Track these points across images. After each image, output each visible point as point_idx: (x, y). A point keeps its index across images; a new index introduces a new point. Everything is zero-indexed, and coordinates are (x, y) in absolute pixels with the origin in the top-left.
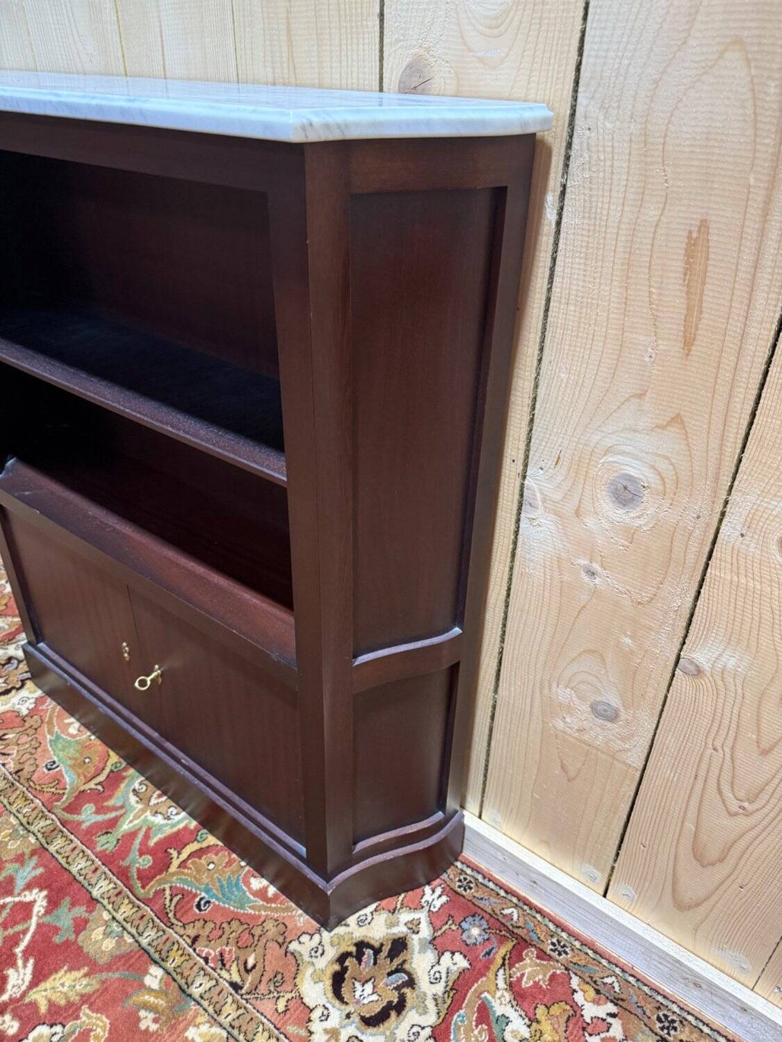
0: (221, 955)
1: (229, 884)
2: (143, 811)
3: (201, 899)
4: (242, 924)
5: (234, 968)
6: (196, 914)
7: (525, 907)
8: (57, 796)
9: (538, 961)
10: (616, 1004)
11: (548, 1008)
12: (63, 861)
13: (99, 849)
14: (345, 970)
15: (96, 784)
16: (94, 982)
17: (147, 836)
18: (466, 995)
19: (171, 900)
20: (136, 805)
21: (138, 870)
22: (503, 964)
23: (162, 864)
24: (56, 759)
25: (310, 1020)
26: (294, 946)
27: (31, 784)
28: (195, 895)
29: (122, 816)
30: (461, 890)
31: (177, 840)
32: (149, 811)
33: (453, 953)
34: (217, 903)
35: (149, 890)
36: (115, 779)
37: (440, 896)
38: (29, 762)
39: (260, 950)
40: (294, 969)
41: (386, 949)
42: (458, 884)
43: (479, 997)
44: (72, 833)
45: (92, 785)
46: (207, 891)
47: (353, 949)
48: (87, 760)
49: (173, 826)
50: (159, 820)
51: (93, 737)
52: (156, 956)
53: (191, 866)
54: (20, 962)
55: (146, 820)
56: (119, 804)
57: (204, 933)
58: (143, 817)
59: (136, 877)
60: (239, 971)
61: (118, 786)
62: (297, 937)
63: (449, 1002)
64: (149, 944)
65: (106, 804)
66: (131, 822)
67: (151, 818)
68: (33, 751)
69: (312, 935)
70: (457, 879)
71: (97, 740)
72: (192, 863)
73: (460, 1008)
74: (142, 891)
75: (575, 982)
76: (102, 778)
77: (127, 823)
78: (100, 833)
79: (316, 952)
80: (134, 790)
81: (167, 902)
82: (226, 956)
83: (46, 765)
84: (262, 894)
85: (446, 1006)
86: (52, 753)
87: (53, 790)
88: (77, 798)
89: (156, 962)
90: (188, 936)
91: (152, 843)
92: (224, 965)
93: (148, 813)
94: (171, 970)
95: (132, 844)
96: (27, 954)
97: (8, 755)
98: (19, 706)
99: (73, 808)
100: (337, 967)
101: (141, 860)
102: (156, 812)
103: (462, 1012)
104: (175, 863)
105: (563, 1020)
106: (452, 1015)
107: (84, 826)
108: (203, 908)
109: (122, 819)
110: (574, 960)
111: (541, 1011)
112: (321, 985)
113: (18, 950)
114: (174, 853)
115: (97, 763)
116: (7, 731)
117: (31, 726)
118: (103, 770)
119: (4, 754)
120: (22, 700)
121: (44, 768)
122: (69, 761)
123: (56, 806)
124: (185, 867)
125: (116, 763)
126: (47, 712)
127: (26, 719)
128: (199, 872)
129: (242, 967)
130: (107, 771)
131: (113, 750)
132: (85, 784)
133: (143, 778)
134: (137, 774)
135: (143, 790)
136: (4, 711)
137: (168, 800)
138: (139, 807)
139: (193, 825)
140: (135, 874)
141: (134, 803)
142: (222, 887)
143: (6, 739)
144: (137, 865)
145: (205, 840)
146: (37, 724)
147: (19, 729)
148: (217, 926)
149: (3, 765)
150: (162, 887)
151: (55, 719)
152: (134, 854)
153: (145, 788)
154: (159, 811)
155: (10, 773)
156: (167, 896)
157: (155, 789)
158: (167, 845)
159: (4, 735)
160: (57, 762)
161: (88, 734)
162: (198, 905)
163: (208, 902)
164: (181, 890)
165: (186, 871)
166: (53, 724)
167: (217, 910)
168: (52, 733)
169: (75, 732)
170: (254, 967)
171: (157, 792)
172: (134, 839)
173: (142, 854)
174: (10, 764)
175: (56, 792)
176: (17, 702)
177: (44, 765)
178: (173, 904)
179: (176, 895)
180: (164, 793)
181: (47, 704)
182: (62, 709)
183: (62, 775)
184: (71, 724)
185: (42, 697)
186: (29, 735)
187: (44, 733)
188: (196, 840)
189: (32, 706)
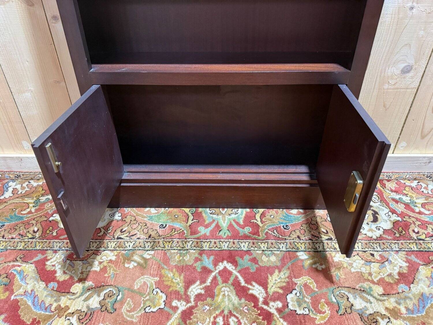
0: (312, 235)
1: (285, 217)
2: (224, 217)
3: (283, 226)
5: (322, 236)
6: (288, 231)
8: (181, 234)
9: (389, 182)
10: (416, 180)
11: (405, 190)
12: (216, 249)
13: (225, 237)
15: (192, 220)
16: (285, 271)
18: (385, 200)
19: (274, 233)
20: (219, 217)
21: (250, 233)
22: (383, 188)
23: (255, 226)
24: (161, 224)
27: (163, 236)
28: (280, 227)
29: (218, 223)
31: (250, 217)
32: (226, 216)
34: (290, 224)
35: (262, 235)
36: (198, 216)
38: (150, 231)
39: (321, 226)
43: (389, 198)
44: (207, 239)
45: (190, 222)
46: (282, 223)
48: (176, 216)
49: (241, 215)
50: (233, 216)
51: (167, 209)
52: (294, 250)
53: (265, 221)
54: (249, 286)
55: (229, 219)
56: (211, 220)
57: (298, 234)
58: (226, 219)
59: (252, 235)
61: (202, 216)
62: (327, 217)
63: (384, 204)
64: (287, 249)
65: (206, 223)
67: (230, 217)
68: (146, 227)
71: (170, 208)
73: (389, 203)
74: (261, 237)
75: (402, 181)
76: (191, 217)
77: (223, 223)
78: (218, 233)
80: (211, 213)
81: (274, 234)
82: (315, 234)
83: (160, 228)
84: (299, 213)
85: (385, 205)
86: (156, 223)
87: (175, 233)
88: (191, 229)
89: (297, 251)
90: (295, 238)
91: (242, 223)
92: (318, 237)
93: (227, 216)
94: (304, 250)
95: (235, 228)
96: (247, 282)
97: (135, 234)
98: (113, 218)
99: (194, 232)
101: (245, 230)
103: (390, 204)
104: (259, 223)
105: (411, 190)
106: (389, 206)
107: (208, 234)
108: (288, 228)
109: (219, 224)
110: (395, 177)
111: (404, 192)
113: (243, 283)
114: (255, 221)
115: (182, 215)
116: (121, 228)
117: (131, 220)
118: (188, 215)
119: (133, 235)
120: (110, 215)
121: (160, 229)
122: (169, 221)
123: (186, 236)
124: (264, 222)
125: (190, 210)
126: (131, 213)
127: (124, 220)
128: (271, 220)
129: (324, 234)
130: (190, 214)
131: (182, 208)
132: (187, 223)
133: (209, 209)
134: (204, 209)
135: (214, 212)
136: (107, 223)
137: (228, 209)
138: (220, 217)
139: (248, 210)
140: (250, 234)
141: (217, 217)
142: (284, 219)
143: (125, 231)
144: (247, 232)
145: (259, 211)
146: (133, 218)
147: (126, 224)
148: (300, 229)
149: (138, 238)
150: (265, 232)
151: (139, 213)
152: (240, 230)
153: (213, 211)
154: (230, 214)
155: (146, 239)
156: (271, 233)
157: (219, 209)
158: (248, 220)
159: (122, 230)
160: (164, 224)
161: (163, 209)
162: (285, 229)
163: (287, 226)
164: (273, 228)
165: (266, 223)
166: (141, 215)
167: (293, 226)
168: (145, 217)
169: (156, 211)
170: (327, 231)
171: (221, 209)
172: (233, 226)
173: (243, 228)
174: (141, 237)
175: (179, 232)
176: (109, 217)
177: (159, 228)
178: (277, 234)
179: (274, 231)
180: (223, 208)
181: (126, 210)
182: (137, 208)
183: (172, 226)
184: (149, 210)
185: (120, 209)
186: (135, 224)
187: (141, 219)
188: (256, 213)
189: (120, 215)
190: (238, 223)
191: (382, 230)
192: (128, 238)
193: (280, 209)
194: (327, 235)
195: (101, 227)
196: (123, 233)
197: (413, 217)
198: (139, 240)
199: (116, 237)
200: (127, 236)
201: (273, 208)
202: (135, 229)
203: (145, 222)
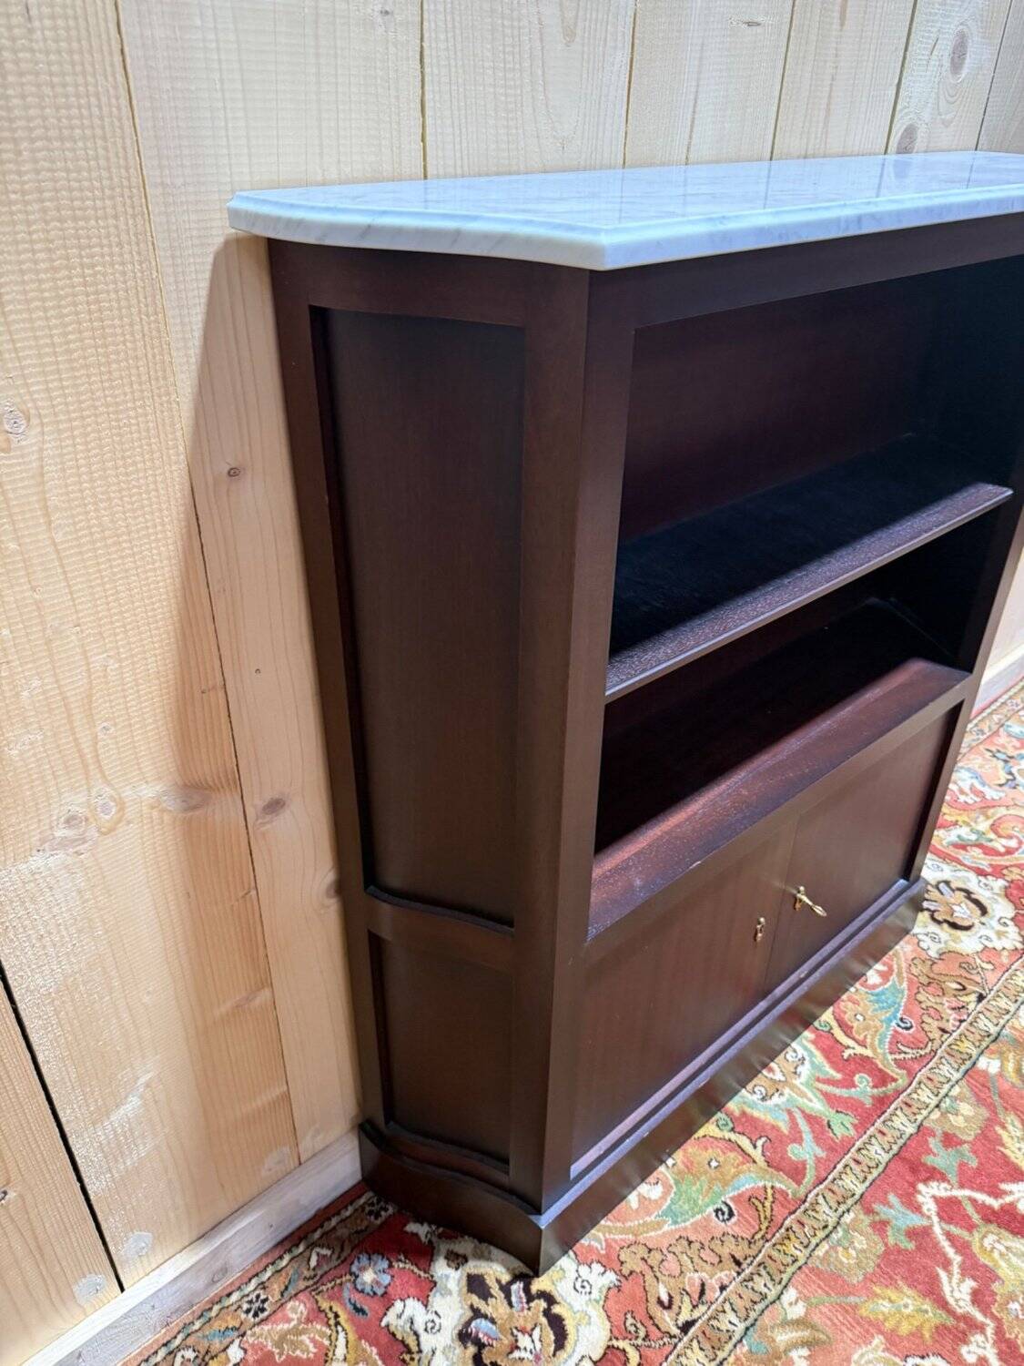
0: (953, 1009)
1: (877, 1001)
2: (793, 1087)
3: (898, 1026)
4: (919, 992)
5: (965, 999)
6: (917, 1031)
8: (780, 1198)
12: (875, 1173)
13: (852, 1132)
14: (945, 921)
15: (755, 1147)
16: (1009, 1119)
17: (830, 1082)
19: (905, 1053)
20: (787, 1096)
21: (875, 1086)
23: (864, 1063)
24: (711, 1209)
25: (995, 949)
26: (933, 953)
27: (758, 1236)
28: (896, 1031)
29: (803, 1112)
31: (831, 1050)
32: (794, 1081)
34: (901, 1012)
35: (897, 1074)
36: (746, 1124)
38: (718, 1249)
39: (942, 978)
40: (954, 955)
44: (835, 1168)
45: (757, 1154)
46: (890, 1020)
48: (714, 1164)
49: (811, 1054)
50: (805, 1070)
51: (670, 1162)
52: (968, 1064)
53: (862, 1037)
54: (1008, 1199)
55: (807, 1084)
56: (786, 1117)
57: (935, 1024)
58: (804, 1088)
59: (884, 1089)
60: (966, 995)
61: (759, 1120)
62: (924, 951)
64: (958, 1070)
65: (786, 1132)
66: (811, 1101)
67: (803, 1079)
68: (696, 1246)
69: (920, 941)
71: (674, 1156)
72: (860, 1034)
74: (900, 1080)
76: (745, 1142)
77: (809, 1104)
78: (832, 1135)
79: (934, 938)
80: (763, 1099)
81: (910, 1056)
82: (954, 1005)
83: (724, 1220)
84: (885, 976)
85: (958, 865)
86: (699, 1216)
87: (768, 1204)
88: (778, 1169)
89: (974, 1063)
90: (941, 1037)
91: (838, 1076)
92: (963, 1007)
93: (797, 1082)
94: (979, 1050)
95: (840, 1097)
96: (997, 1194)
97: (703, 1285)
98: (595, 1295)
99: (796, 1172)
100: (946, 925)
101: (861, 1086)
102: (795, 1073)
104: (859, 1050)
106: (966, 864)
107: (822, 1154)
108: (910, 1024)
109: (808, 1111)
112: (963, 939)
113: (996, 1204)
114: (850, 1052)
115: (719, 1150)
116: (653, 1300)
117: (644, 1259)
118: (730, 1140)
119: (702, 1293)
120: (580, 1289)
121: (729, 1223)
122: (716, 1189)
123: (794, 1194)
124: (865, 1041)
125: (718, 1126)
126: (616, 1241)
127: (625, 1273)
128: (868, 1028)
129: (962, 992)
130: (733, 1137)
131: (696, 1131)
132: (754, 1162)
133: (744, 1090)
134: (738, 1098)
135: (762, 1089)
136: (605, 1317)
137: (776, 1061)
138: (787, 1092)
139: (808, 1034)
140: (880, 1090)
141: (783, 1099)
142: (882, 1008)
143: (671, 1297)
144: (868, 1089)
145: (827, 1022)
146: (642, 1252)
147: (649, 1279)
148: (925, 1012)
149: (723, 1288)
150: (891, 1062)
151: (631, 1224)
152: (854, 1093)
153: (758, 1088)
154: (792, 1070)
155: (739, 1274)
156: (901, 1057)
157: (760, 1075)
158: (839, 1060)
159: (660, 1302)
160: (718, 1206)
161: (662, 1168)
162: (907, 1029)
163: (902, 1020)
164: (891, 1044)
165: (869, 1040)
166: (641, 1226)
167: (908, 1011)
168: (659, 1225)
169: (660, 1187)
170: (960, 984)
171: (765, 1073)
172: (835, 1095)
173: (854, 1085)
174: (720, 1278)
175: (770, 1199)
176: (585, 1297)
177: (723, 1224)
178: (910, 1050)
179: (899, 1049)
180: (765, 1065)
181: (594, 1243)
182: (610, 1216)
183: (740, 1195)
184: (642, 1199)
185: (575, 1253)
186: (663, 1260)
187: (658, 1236)
188: (829, 1032)
189: (597, 1268)
191: (1009, 922)
192: (702, 1308)
194: (968, 991)
195: (611, 1339)
196: (675, 1307)
197: (1011, 866)
198: (728, 1289)
199: (675, 1331)
200: (695, 1307)
202: (682, 1272)
203: (677, 1237)
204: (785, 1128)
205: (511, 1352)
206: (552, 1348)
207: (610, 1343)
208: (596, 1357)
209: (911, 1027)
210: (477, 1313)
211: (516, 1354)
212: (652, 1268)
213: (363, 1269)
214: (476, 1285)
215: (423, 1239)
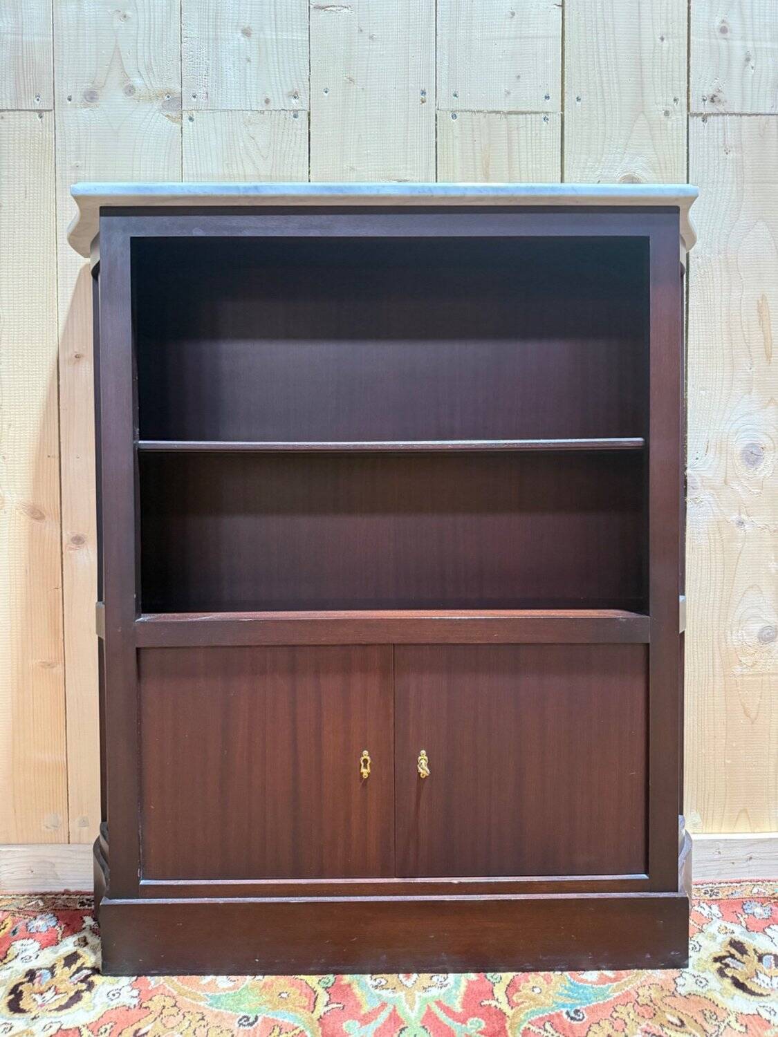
0: (646, 1033)
1: (569, 989)
2: (410, 995)
3: (568, 1013)
4: (625, 1005)
5: (671, 1032)
6: (581, 1026)
7: (760, 883)
14: (733, 978)
15: (327, 1005)
19: (546, 1031)
20: (397, 995)
21: (481, 1032)
23: (495, 1016)
24: (243, 1014)
25: (769, 1021)
26: (682, 990)
28: (559, 1015)
29: (394, 1010)
30: (714, 897)
31: (478, 993)
32: (416, 992)
33: (769, 927)
34: (583, 1007)
36: (341, 992)
37: (710, 908)
38: (213, 1034)
39: (666, 1009)
40: (707, 1002)
41: (733, 951)
42: (707, 895)
45: (321, 1009)
46: (564, 1006)
47: (718, 965)
48: (284, 995)
49: (456, 987)
50: (435, 992)
51: (260, 977)
53: (520, 1001)
55: (424, 1000)
56: (378, 1004)
58: (417, 999)
60: (677, 1031)
61: (354, 995)
62: (675, 985)
65: (363, 1012)
66: (412, 1009)
67: (426, 995)
68: (203, 1023)
69: (682, 977)
70: (702, 894)
71: (267, 977)
72: (518, 999)
76: (323, 998)
77: (408, 1010)
78: (396, 1035)
79: (701, 982)
80: (376, 987)
81: (546, 1034)
83: (240, 1025)
84: (605, 981)
86: (230, 1012)
88: (323, 1025)
91: (459, 1010)
93: (417, 994)
95: (441, 1022)
98: (115, 1002)
100: (729, 981)
101: (469, 1026)
102: (425, 989)
104: (505, 1007)
108: (581, 1017)
109: (399, 1012)
112: (736, 998)
114: (494, 1003)
115: (299, 991)
116: (135, 1027)
117: (164, 1007)
118: (315, 992)
120: (110, 995)
121: (241, 1027)
122: (263, 1007)
124: (518, 1005)
125: (320, 981)
126: (165, 988)
127: (144, 1005)
128: (533, 999)
129: (674, 1027)
130: (320, 990)
131: (300, 974)
132: (312, 1012)
133: (370, 975)
134: (358, 976)
135: (384, 982)
136: (100, 1015)
137: (420, 975)
138: (401, 994)
139: (473, 976)
141: (391, 995)
142: (569, 996)
143: (146, 1033)
144: (473, 1031)
145: (501, 979)
146: (170, 1002)
147: (151, 1017)
148: (611, 1019)
150: (522, 1028)
151: (186, 988)
152: (455, 1026)
153: (382, 980)
154: (426, 986)
156: (537, 1031)
157: (396, 975)
158: (475, 1003)
159: (137, 1031)
160: (250, 1015)
161: (249, 978)
162: (572, 1018)
163: (577, 1012)
164: (541, 1019)
165: (522, 1006)
166: (190, 993)
167: (592, 1010)
168: (201, 999)
169: (233, 984)
170: (682, 1021)
171: (401, 976)
172: (437, 1018)
173: (464, 1022)
175: (290, 1035)
176: (107, 1000)
177: (237, 1025)
178: (552, 1031)
179: (544, 1025)
180: (408, 972)
181: (153, 983)
182: (182, 977)
183: (273, 1020)
184: (213, 982)
185: (136, 980)
186: (173, 1015)
187: (191, 1004)
188: (494, 984)
189: (135, 993)
190: (448, 1011)
193: (553, 970)
194: (682, 1029)
195: (84, 1026)
201: (536, 970)
202: (173, 1028)
203: (200, 1011)
204: (366, 1009)
205: (36, 994)
206: (54, 1007)
207: (81, 1027)
208: (64, 1027)
209: (581, 1020)
210: (52, 970)
211: (37, 997)
212: (162, 1013)
213: (42, 919)
214: (71, 959)
215: (84, 926)
